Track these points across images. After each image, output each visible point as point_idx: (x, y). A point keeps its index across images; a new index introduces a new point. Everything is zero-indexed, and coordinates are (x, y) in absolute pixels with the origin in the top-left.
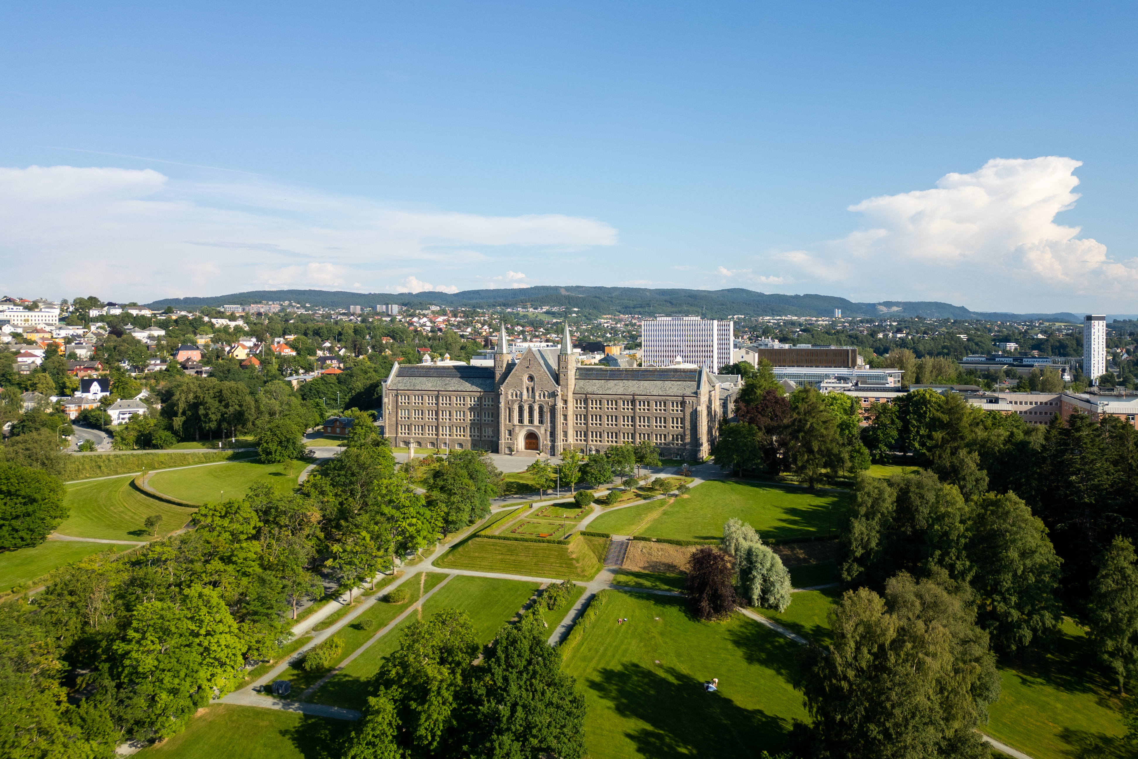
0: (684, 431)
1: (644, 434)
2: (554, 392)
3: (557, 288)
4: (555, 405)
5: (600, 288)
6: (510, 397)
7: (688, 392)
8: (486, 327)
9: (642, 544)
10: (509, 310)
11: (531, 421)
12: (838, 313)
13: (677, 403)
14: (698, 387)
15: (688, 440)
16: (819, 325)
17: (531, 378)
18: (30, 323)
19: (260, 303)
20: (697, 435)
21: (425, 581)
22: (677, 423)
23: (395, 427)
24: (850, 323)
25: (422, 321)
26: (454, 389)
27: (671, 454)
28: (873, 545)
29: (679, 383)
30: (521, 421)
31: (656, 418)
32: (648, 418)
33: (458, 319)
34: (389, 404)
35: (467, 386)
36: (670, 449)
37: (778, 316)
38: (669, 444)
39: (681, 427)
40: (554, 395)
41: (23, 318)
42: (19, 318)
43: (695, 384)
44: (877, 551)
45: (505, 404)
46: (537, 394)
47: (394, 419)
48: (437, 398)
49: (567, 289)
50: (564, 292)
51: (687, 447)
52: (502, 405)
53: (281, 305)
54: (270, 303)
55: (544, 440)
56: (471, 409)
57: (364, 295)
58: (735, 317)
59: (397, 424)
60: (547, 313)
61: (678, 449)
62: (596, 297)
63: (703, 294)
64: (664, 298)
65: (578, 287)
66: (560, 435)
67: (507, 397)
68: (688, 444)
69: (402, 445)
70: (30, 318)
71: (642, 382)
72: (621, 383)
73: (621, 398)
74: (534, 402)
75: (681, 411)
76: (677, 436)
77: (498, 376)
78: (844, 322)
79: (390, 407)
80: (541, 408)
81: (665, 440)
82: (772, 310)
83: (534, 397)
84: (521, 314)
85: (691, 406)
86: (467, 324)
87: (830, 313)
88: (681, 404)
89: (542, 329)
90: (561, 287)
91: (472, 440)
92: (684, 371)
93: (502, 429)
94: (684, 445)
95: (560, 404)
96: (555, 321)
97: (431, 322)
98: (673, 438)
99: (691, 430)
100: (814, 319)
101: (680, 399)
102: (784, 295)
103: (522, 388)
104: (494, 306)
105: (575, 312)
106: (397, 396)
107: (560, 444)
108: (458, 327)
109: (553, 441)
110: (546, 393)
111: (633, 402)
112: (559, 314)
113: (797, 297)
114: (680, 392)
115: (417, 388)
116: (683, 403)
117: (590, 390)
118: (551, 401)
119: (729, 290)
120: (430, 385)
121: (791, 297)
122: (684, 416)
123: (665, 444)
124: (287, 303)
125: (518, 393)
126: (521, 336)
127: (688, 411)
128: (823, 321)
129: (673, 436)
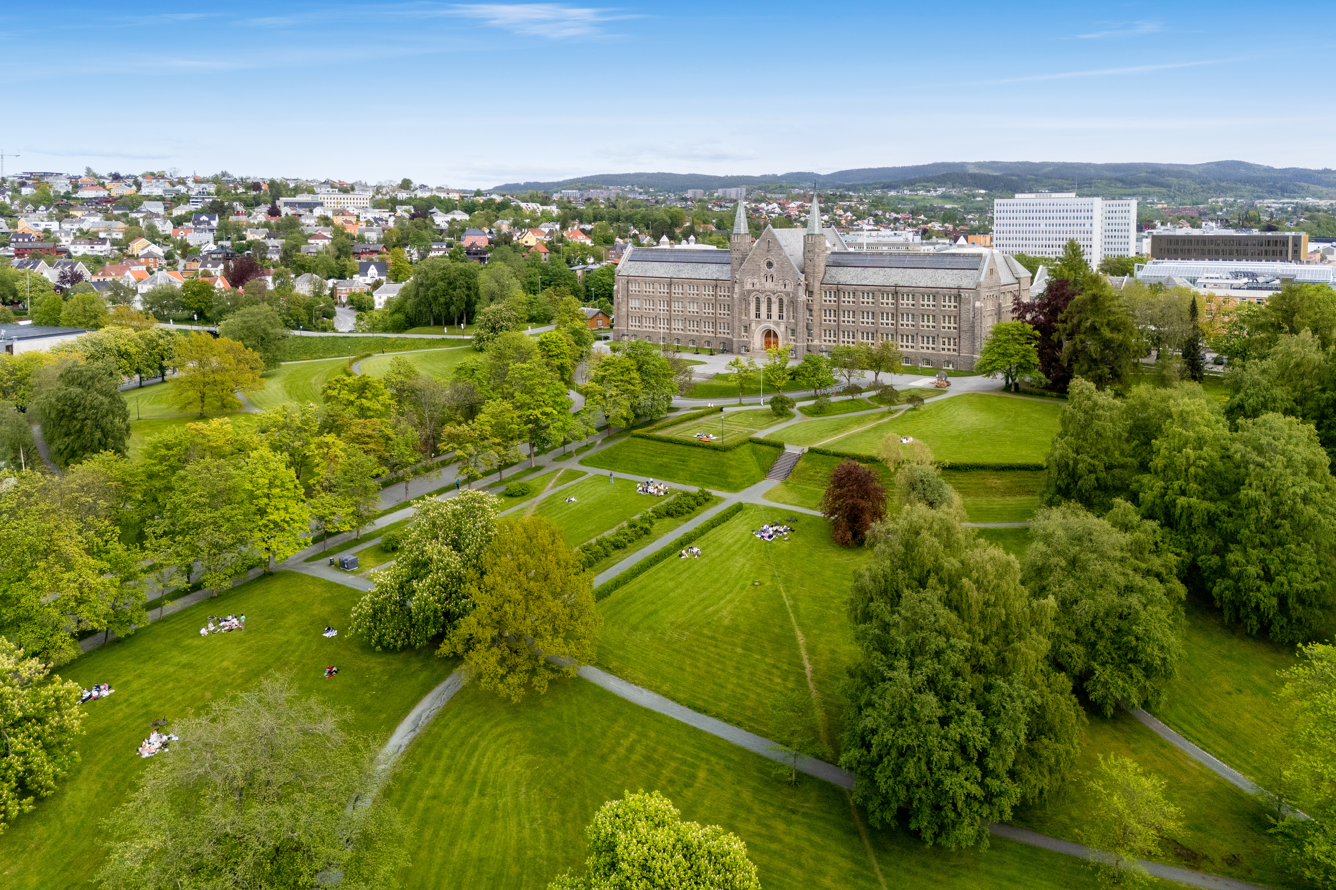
0: (959, 333)
1: (907, 336)
3: (962, 165)
4: (798, 297)
6: (746, 287)
7: (965, 283)
10: (893, 193)
11: (769, 316)
13: (950, 297)
14: (979, 278)
15: (962, 344)
17: (770, 264)
20: (974, 339)
22: (950, 323)
26: (687, 276)
27: (940, 362)
29: (955, 271)
30: (758, 316)
31: (923, 316)
32: (913, 315)
34: (619, 292)
35: (702, 273)
36: (939, 355)
38: (939, 349)
39: (955, 328)
43: (976, 272)
45: (740, 295)
46: (777, 284)
48: (669, 286)
49: (978, 165)
50: (972, 170)
52: (737, 295)
53: (621, 190)
54: (610, 187)
55: (784, 338)
56: (705, 300)
58: (1220, 200)
61: (950, 356)
64: (1115, 175)
66: (803, 334)
67: (743, 287)
68: (963, 349)
71: (908, 270)
72: (881, 271)
73: (879, 290)
74: (772, 293)
75: (955, 307)
76: (949, 339)
77: (734, 261)
79: (620, 296)
80: (781, 300)
81: (934, 343)
84: (908, 198)
85: (967, 302)
88: (955, 297)
89: (922, 217)
91: (706, 336)
92: (965, 257)
93: (737, 324)
94: (958, 350)
95: (804, 297)
99: (967, 332)
101: (954, 291)
102: (1306, 170)
103: (760, 276)
104: (874, 188)
105: (981, 195)
106: (627, 283)
107: (803, 345)
109: (795, 341)
110: (788, 283)
111: (895, 295)
112: (958, 198)
114: (954, 284)
115: (648, 275)
116: (958, 297)
117: (842, 280)
118: (792, 292)
119: (1215, 163)
120: (662, 271)
121: (1318, 172)
122: (959, 313)
123: (933, 348)
124: (630, 187)
127: (964, 307)
129: (944, 339)
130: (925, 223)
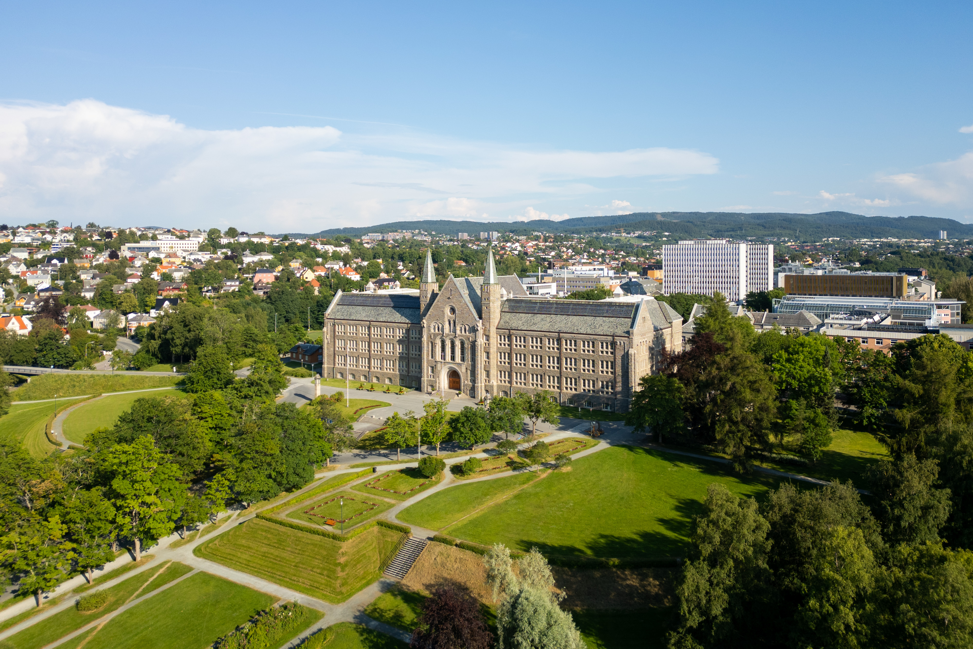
0: (615, 378)
1: (571, 379)
2: (474, 327)
3: (653, 215)
4: (476, 341)
5: (696, 214)
6: (432, 331)
7: (620, 331)
8: (570, 251)
9: (441, 547)
10: (604, 235)
11: (453, 358)
12: (943, 235)
13: (607, 344)
14: (632, 327)
15: (619, 389)
16: (920, 247)
17: (453, 310)
18: (174, 249)
19: (396, 231)
20: (628, 383)
21: (161, 574)
22: (607, 368)
23: (332, 358)
24: (955, 244)
25: (514, 246)
26: (384, 319)
27: (600, 404)
28: (717, 610)
29: (612, 319)
30: (443, 357)
31: (584, 360)
32: (575, 359)
33: (547, 244)
34: (327, 334)
35: (398, 317)
36: (599, 397)
37: (877, 237)
38: (598, 392)
39: (612, 373)
40: (474, 330)
41: (168, 246)
42: (165, 246)
43: (629, 321)
44: (722, 623)
45: (428, 338)
46: (458, 328)
47: (332, 349)
48: (369, 328)
49: (664, 215)
50: (659, 218)
51: (619, 396)
52: (425, 338)
53: (413, 233)
54: (404, 231)
55: (466, 381)
56: (400, 342)
57: (484, 224)
58: (830, 239)
59: (334, 354)
60: (639, 237)
61: (608, 399)
62: (689, 222)
63: (799, 217)
64: (758, 221)
65: (674, 213)
66: (481, 375)
67: (429, 330)
68: (619, 393)
69: (339, 376)
70: (174, 246)
71: (571, 318)
72: (548, 318)
73: (545, 336)
74: (455, 337)
75: (612, 353)
76: (607, 383)
77: (423, 307)
78: (949, 244)
79: (328, 337)
80: (462, 344)
81: (594, 386)
82: (872, 233)
83: (455, 331)
84: (615, 238)
85: (622, 348)
86: (552, 248)
87: (935, 234)
88: (611, 344)
89: (622, 253)
90: (657, 213)
91: (400, 375)
92: (620, 306)
93: (425, 364)
94: (615, 393)
95: (481, 341)
96: (644, 244)
97: (522, 246)
98: (603, 385)
99: (623, 376)
100: (916, 240)
101: (610, 338)
102: (886, 218)
103: (444, 321)
104: (591, 231)
105: (665, 236)
106: (334, 325)
107: (481, 384)
108: (544, 251)
109: (474, 381)
110: (467, 328)
111: (559, 340)
112: (650, 238)
113: (901, 219)
114: (610, 331)
115: (352, 318)
116: (613, 344)
117: (514, 325)
118: (471, 336)
119: (827, 214)
120: (364, 315)
121: (895, 219)
122: (615, 359)
123: (593, 391)
124: (417, 231)
125: (440, 327)
126: (600, 259)
127: (619, 354)
128: (925, 242)
129: (602, 382)
130: (624, 257)
